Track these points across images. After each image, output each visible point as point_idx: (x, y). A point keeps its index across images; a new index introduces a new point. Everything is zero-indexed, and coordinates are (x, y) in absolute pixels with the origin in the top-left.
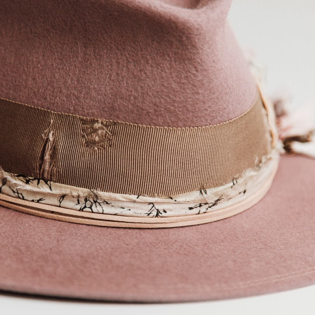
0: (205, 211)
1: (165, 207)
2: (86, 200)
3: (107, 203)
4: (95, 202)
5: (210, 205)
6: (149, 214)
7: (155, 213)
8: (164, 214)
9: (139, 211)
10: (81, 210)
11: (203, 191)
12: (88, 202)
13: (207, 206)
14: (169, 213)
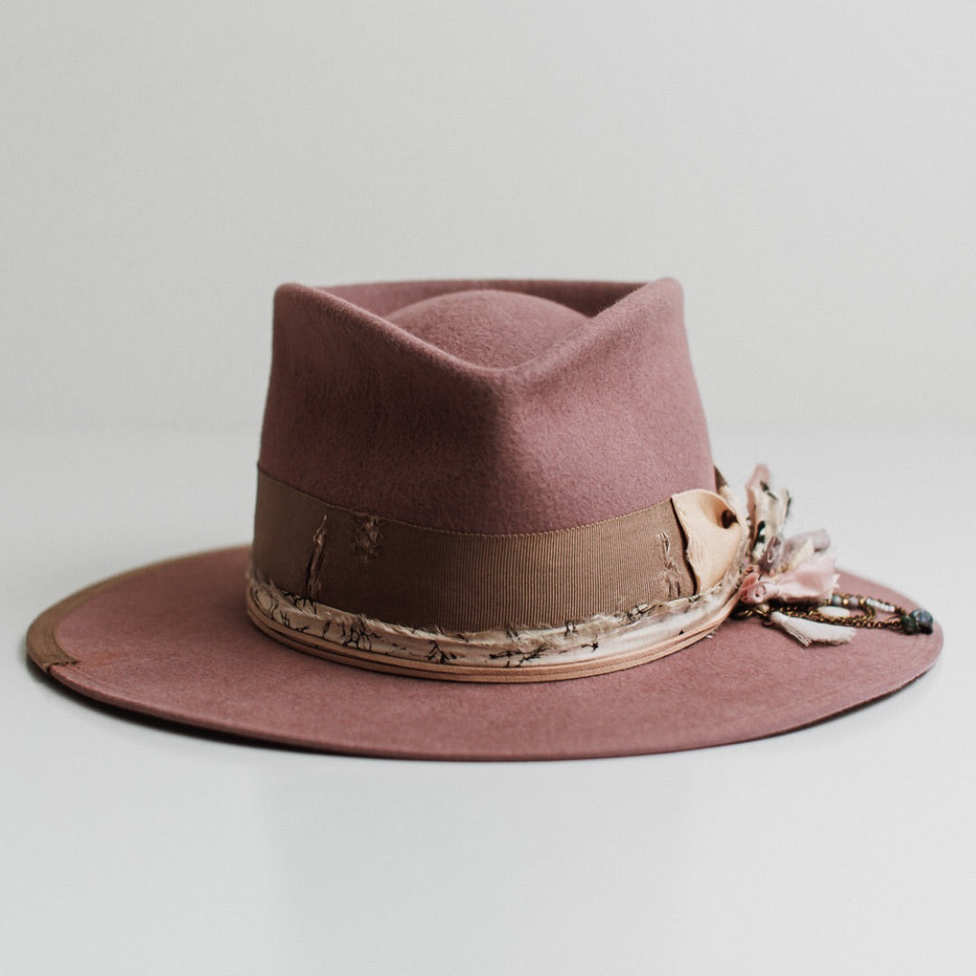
0: (517, 663)
1: (456, 650)
2: (352, 631)
3: (376, 637)
4: (363, 634)
5: (526, 656)
6: (430, 658)
7: (439, 657)
8: (451, 661)
9: (417, 652)
10: (345, 645)
11: (511, 633)
12: (355, 634)
13: (521, 657)
14: (459, 660)
